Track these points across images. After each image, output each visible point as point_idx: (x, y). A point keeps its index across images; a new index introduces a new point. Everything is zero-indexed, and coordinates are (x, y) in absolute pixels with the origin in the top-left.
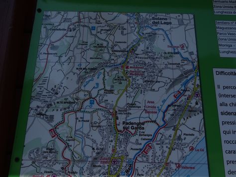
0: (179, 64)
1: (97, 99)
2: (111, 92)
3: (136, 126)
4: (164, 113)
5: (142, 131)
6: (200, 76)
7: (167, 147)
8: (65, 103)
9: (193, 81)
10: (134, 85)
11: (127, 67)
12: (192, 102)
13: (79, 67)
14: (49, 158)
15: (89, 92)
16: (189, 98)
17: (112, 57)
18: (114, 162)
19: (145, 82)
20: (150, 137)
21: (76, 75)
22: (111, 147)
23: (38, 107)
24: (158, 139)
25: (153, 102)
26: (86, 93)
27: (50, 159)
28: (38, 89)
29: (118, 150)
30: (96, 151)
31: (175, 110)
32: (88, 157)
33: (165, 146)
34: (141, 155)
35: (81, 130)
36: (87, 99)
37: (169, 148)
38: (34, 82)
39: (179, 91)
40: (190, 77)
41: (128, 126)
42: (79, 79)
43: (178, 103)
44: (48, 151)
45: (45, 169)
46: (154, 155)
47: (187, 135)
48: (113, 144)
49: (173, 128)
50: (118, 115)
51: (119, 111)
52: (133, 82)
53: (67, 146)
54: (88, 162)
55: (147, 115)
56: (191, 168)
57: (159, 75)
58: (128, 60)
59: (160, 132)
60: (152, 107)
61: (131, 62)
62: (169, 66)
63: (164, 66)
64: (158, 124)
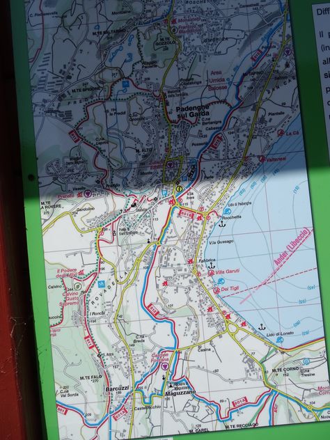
0: (257, 4)
1: (133, 77)
2: (153, 64)
3: (197, 111)
4: (238, 87)
5: (205, 117)
6: (291, 20)
7: (245, 135)
8: (84, 90)
9: (281, 31)
10: (188, 50)
11: (174, 22)
12: (280, 64)
13: (97, 31)
14: (76, 171)
15: (120, 70)
16: (275, 58)
17: (148, 8)
18: (170, 165)
19: (205, 41)
20: (219, 125)
21: (93, 44)
22: (163, 146)
23: (45, 101)
24: (231, 125)
25: (220, 73)
26: (114, 71)
27: (78, 171)
28: (39, 74)
29: (174, 148)
30: (142, 153)
31: (254, 80)
32: (131, 163)
33: (241, 135)
34: (207, 152)
35: (116, 127)
36: (118, 81)
37: (248, 137)
38: (31, 64)
39: (258, 50)
40: (275, 24)
41: (184, 113)
42: (100, 51)
43: (258, 69)
44: (73, 161)
45: (74, 186)
46: (227, 149)
47: (273, 114)
48: (165, 140)
49: (252, 107)
50: (169, 99)
51: (169, 92)
52: (186, 45)
53: (99, 152)
54: (133, 170)
55: (212, 93)
56: (281, 159)
57: (227, 27)
58: (174, 9)
59: (232, 115)
60: (218, 80)
61: (179, 11)
62: (242, 10)
63: (234, 10)
64: (229, 105)
